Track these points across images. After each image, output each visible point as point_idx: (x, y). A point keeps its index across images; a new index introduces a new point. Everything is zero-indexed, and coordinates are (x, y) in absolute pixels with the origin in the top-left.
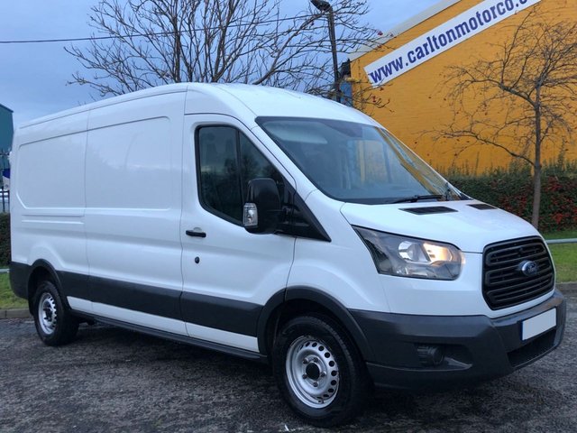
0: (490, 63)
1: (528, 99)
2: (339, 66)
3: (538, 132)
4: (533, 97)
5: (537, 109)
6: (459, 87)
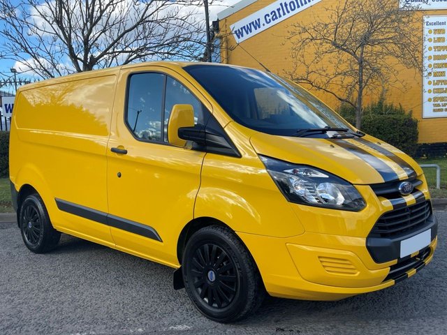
0: (326, 25)
1: (354, 54)
2: (210, 24)
3: (360, 81)
4: (358, 53)
5: (360, 63)
6: (301, 43)
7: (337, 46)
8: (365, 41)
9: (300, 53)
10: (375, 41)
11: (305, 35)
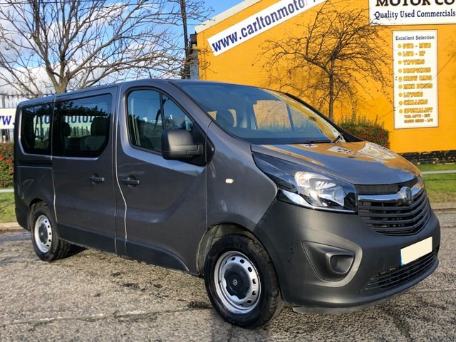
0: (299, 40)
1: (324, 68)
2: (189, 37)
4: (329, 67)
5: (331, 77)
6: (274, 57)
7: (309, 60)
8: (335, 55)
9: (274, 66)
10: (344, 55)
11: (279, 49)
